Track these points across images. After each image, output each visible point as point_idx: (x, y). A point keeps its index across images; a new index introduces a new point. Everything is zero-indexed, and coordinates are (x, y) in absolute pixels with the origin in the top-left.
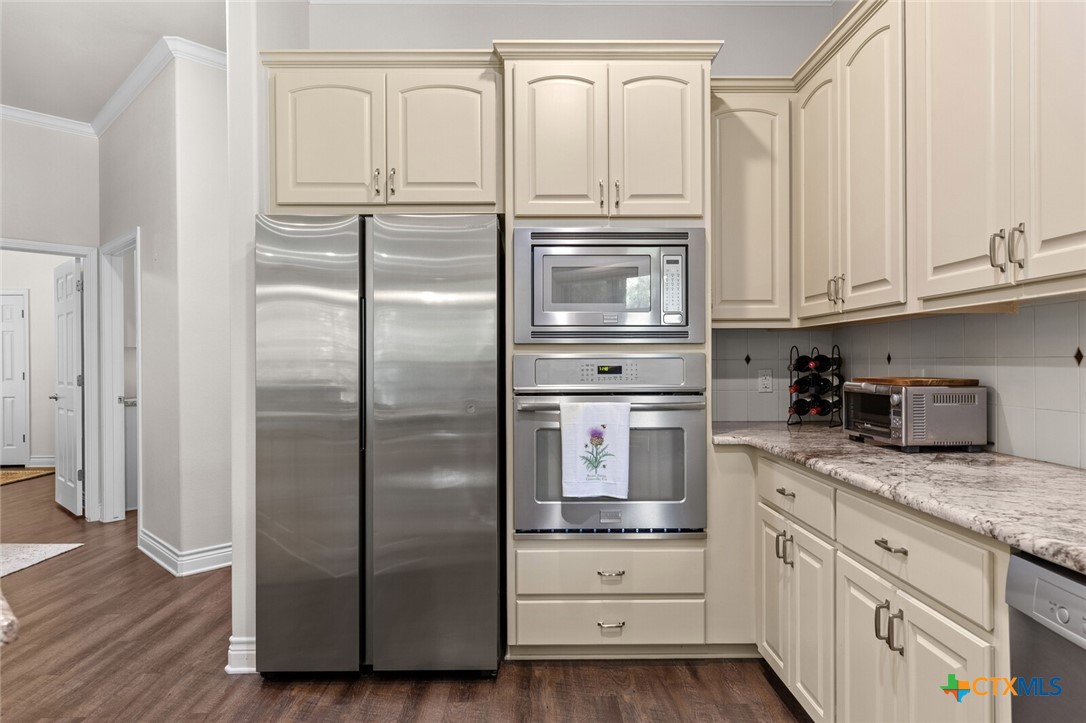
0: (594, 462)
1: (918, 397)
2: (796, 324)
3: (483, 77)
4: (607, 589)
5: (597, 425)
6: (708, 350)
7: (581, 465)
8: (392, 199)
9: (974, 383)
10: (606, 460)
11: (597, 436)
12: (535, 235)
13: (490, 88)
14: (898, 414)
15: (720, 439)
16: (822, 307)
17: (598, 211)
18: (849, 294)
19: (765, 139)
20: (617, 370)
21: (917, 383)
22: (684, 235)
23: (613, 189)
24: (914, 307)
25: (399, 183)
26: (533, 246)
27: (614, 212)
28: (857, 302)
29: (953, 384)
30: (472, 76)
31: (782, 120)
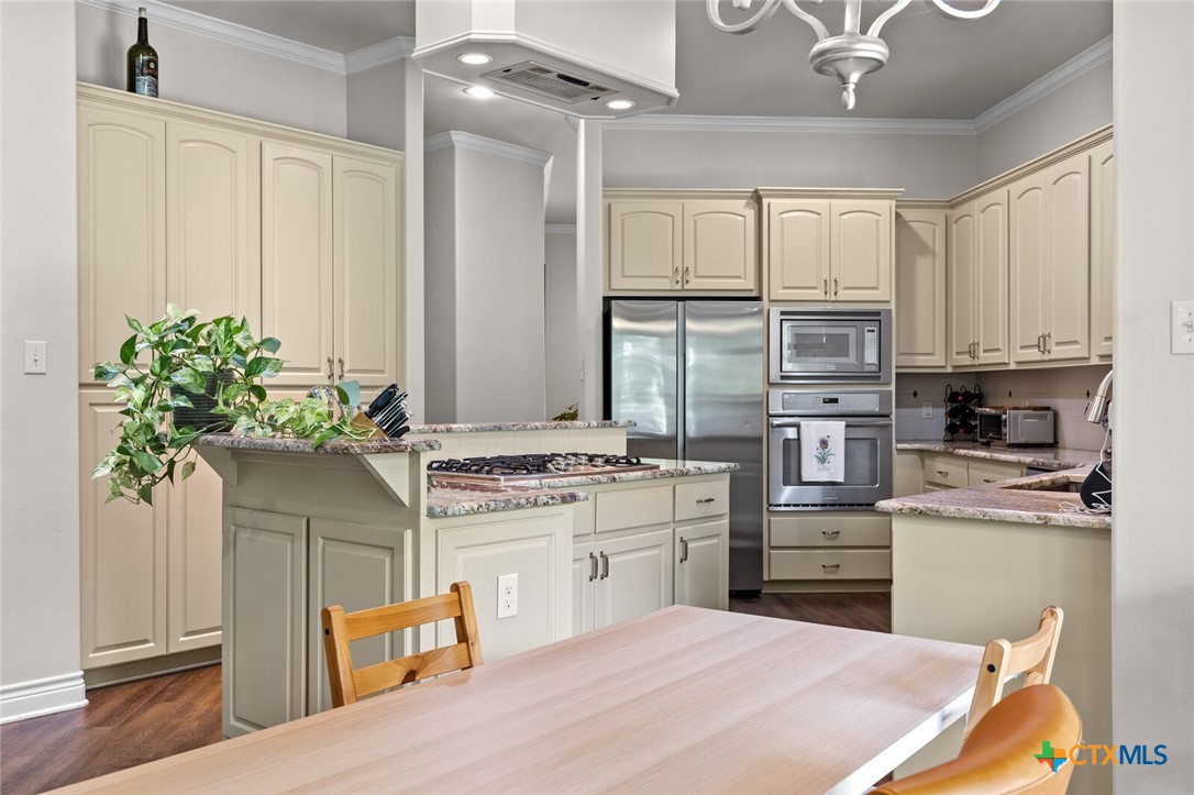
0: (822, 460)
1: (1016, 416)
2: (949, 370)
3: (747, 205)
4: (828, 543)
5: (824, 436)
6: (893, 388)
7: (815, 461)
8: (686, 287)
9: (1048, 409)
10: (830, 458)
11: (824, 443)
12: (782, 313)
13: (751, 214)
14: (1005, 426)
15: (900, 446)
16: (966, 360)
17: (824, 298)
18: (982, 354)
19: (929, 242)
20: (835, 401)
21: (1015, 409)
22: (878, 314)
23: (833, 283)
24: (1013, 366)
25: (691, 277)
26: (781, 320)
27: (833, 298)
28: (986, 359)
29: (1035, 409)
30: (739, 205)
31: (940, 229)
